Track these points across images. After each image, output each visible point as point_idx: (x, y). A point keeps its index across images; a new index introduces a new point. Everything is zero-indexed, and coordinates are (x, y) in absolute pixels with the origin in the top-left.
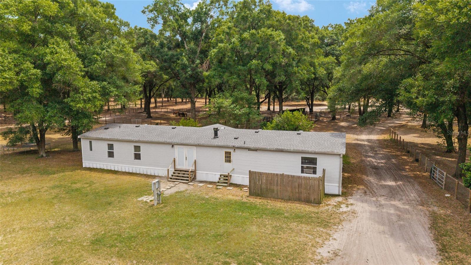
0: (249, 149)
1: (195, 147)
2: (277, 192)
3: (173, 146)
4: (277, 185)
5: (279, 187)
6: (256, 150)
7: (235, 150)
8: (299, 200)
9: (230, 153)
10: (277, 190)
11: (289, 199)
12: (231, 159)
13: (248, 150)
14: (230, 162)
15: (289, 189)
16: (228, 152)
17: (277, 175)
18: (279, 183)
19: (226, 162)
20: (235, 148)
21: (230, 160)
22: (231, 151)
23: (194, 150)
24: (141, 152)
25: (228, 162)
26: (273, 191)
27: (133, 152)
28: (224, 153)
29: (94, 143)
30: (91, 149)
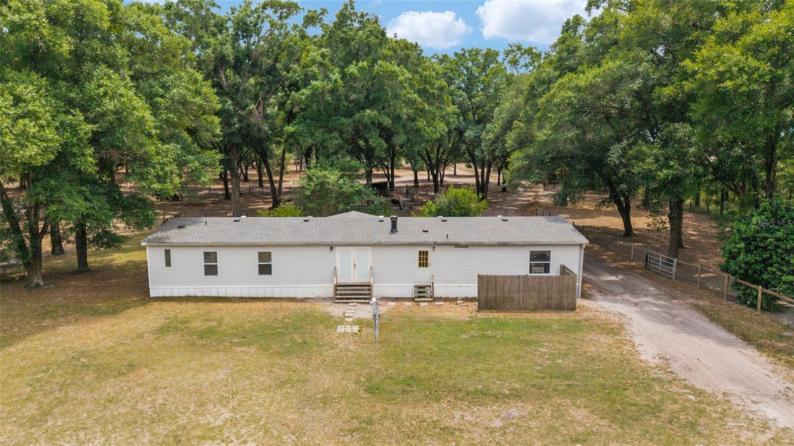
0: (457, 245)
1: (370, 247)
2: (519, 301)
3: (332, 248)
4: (519, 291)
5: (521, 294)
6: (466, 246)
7: (434, 247)
8: (548, 307)
9: (427, 252)
10: (519, 298)
11: (535, 310)
12: (429, 261)
13: (455, 247)
14: (427, 266)
15: (535, 294)
16: (423, 252)
17: (519, 277)
18: (521, 288)
19: (420, 266)
20: (435, 245)
21: (427, 263)
22: (429, 249)
23: (369, 253)
24: (273, 263)
25: (423, 266)
26: (512, 300)
27: (255, 263)
28: (418, 253)
29: (174, 253)
30: (168, 264)
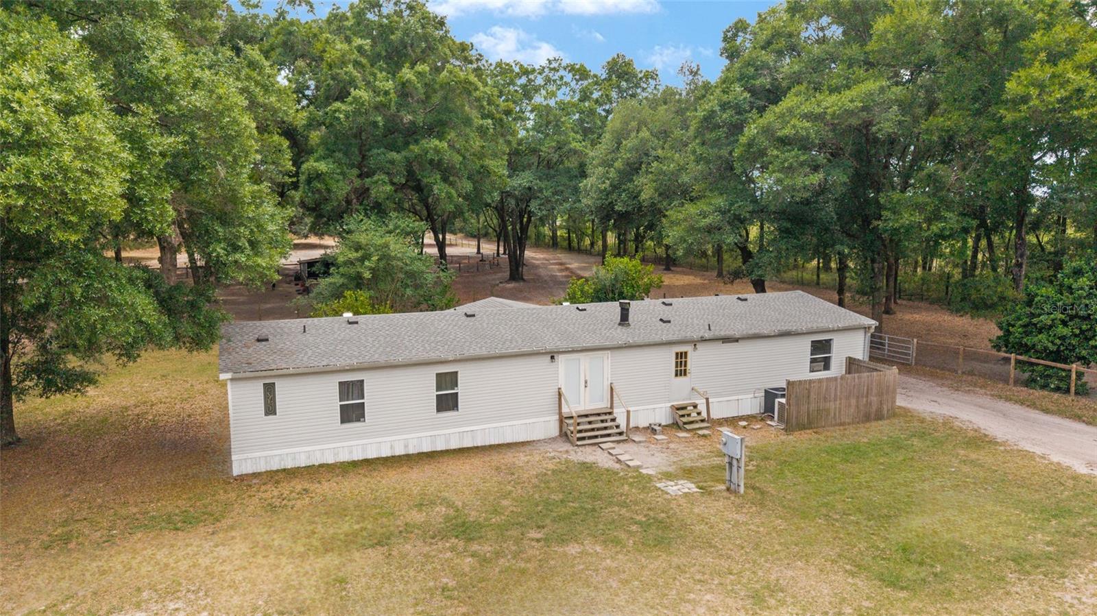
0: (726, 340)
1: (609, 352)
3: (552, 357)
4: (835, 399)
5: (838, 402)
6: (737, 340)
7: (695, 345)
9: (686, 353)
12: (689, 367)
13: (723, 343)
14: (685, 375)
15: (853, 401)
16: (681, 353)
17: (836, 379)
18: (839, 394)
19: (677, 375)
21: (685, 370)
22: (688, 349)
23: (607, 359)
24: (461, 389)
25: (681, 375)
26: (827, 412)
29: (283, 390)
30: (270, 409)
